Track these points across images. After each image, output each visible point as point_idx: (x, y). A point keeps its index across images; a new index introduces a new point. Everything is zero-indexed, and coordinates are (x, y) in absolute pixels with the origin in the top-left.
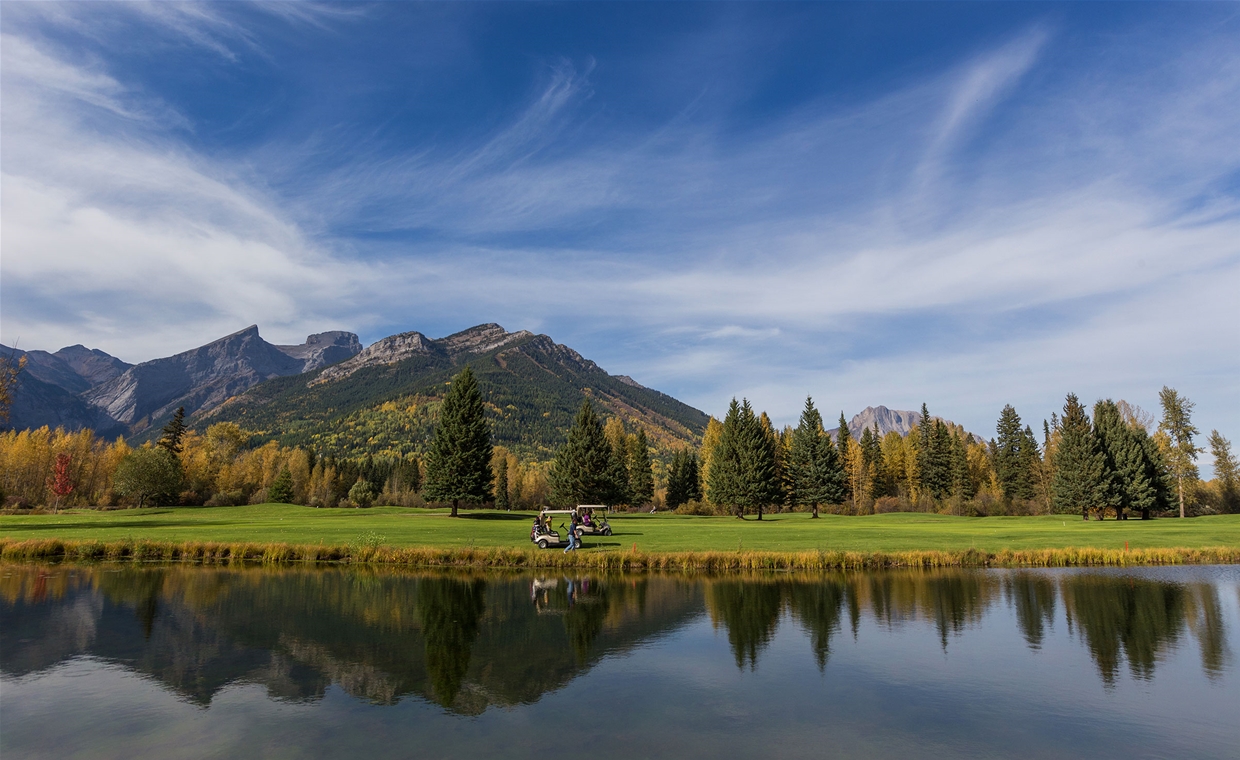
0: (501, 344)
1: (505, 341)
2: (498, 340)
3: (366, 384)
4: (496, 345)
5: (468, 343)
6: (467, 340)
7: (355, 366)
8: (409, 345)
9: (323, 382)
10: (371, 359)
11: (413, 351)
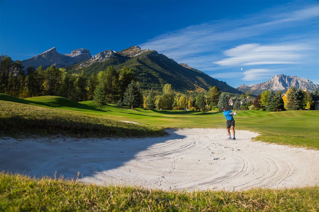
0: (140, 54)
1: (141, 53)
2: (139, 52)
3: (95, 69)
4: (138, 54)
5: (128, 54)
6: (128, 53)
7: (91, 63)
8: (108, 55)
9: (81, 68)
10: (96, 60)
11: (110, 57)
